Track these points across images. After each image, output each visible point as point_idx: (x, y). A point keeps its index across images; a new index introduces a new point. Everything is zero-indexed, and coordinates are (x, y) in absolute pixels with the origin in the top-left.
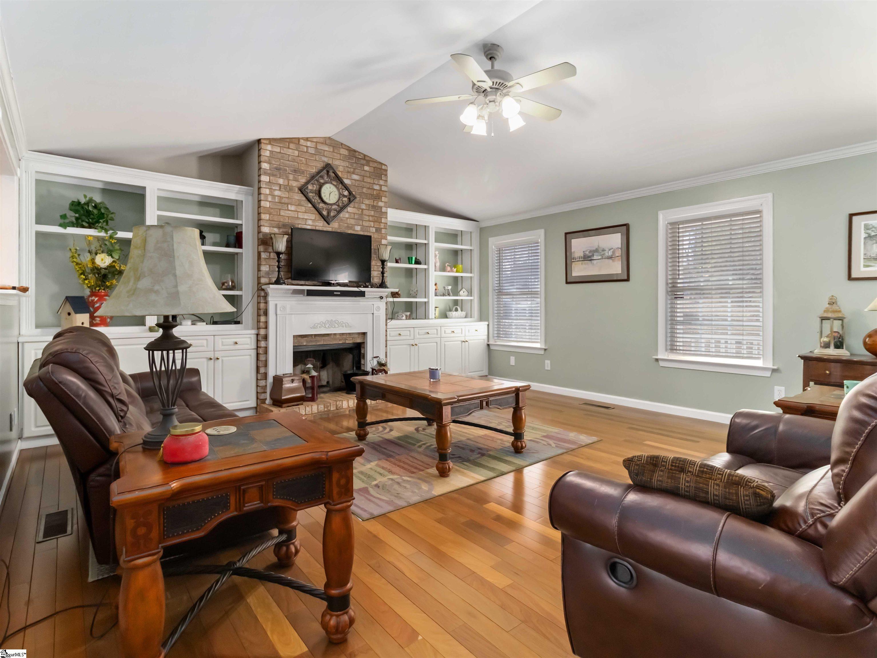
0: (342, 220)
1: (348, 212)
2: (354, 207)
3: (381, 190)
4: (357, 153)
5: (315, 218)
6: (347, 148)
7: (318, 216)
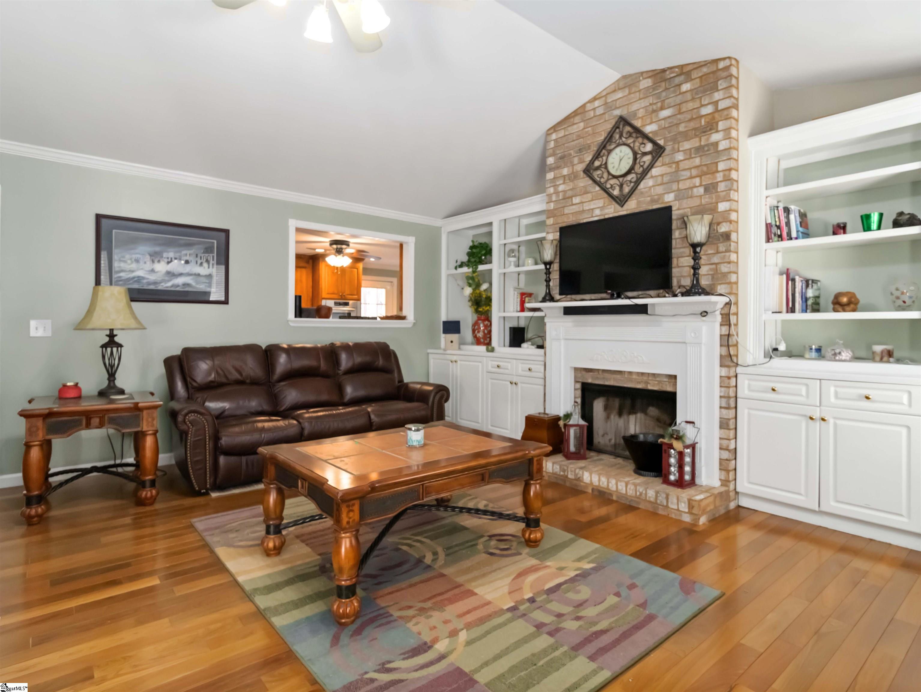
0: (642, 193)
1: (652, 177)
2: (663, 165)
3: (717, 111)
4: (668, 72)
5: (604, 203)
6: (651, 74)
7: (608, 199)
